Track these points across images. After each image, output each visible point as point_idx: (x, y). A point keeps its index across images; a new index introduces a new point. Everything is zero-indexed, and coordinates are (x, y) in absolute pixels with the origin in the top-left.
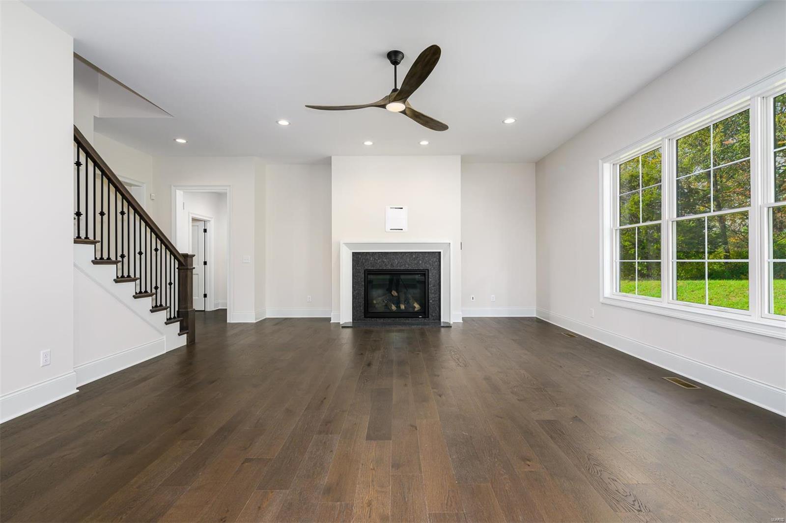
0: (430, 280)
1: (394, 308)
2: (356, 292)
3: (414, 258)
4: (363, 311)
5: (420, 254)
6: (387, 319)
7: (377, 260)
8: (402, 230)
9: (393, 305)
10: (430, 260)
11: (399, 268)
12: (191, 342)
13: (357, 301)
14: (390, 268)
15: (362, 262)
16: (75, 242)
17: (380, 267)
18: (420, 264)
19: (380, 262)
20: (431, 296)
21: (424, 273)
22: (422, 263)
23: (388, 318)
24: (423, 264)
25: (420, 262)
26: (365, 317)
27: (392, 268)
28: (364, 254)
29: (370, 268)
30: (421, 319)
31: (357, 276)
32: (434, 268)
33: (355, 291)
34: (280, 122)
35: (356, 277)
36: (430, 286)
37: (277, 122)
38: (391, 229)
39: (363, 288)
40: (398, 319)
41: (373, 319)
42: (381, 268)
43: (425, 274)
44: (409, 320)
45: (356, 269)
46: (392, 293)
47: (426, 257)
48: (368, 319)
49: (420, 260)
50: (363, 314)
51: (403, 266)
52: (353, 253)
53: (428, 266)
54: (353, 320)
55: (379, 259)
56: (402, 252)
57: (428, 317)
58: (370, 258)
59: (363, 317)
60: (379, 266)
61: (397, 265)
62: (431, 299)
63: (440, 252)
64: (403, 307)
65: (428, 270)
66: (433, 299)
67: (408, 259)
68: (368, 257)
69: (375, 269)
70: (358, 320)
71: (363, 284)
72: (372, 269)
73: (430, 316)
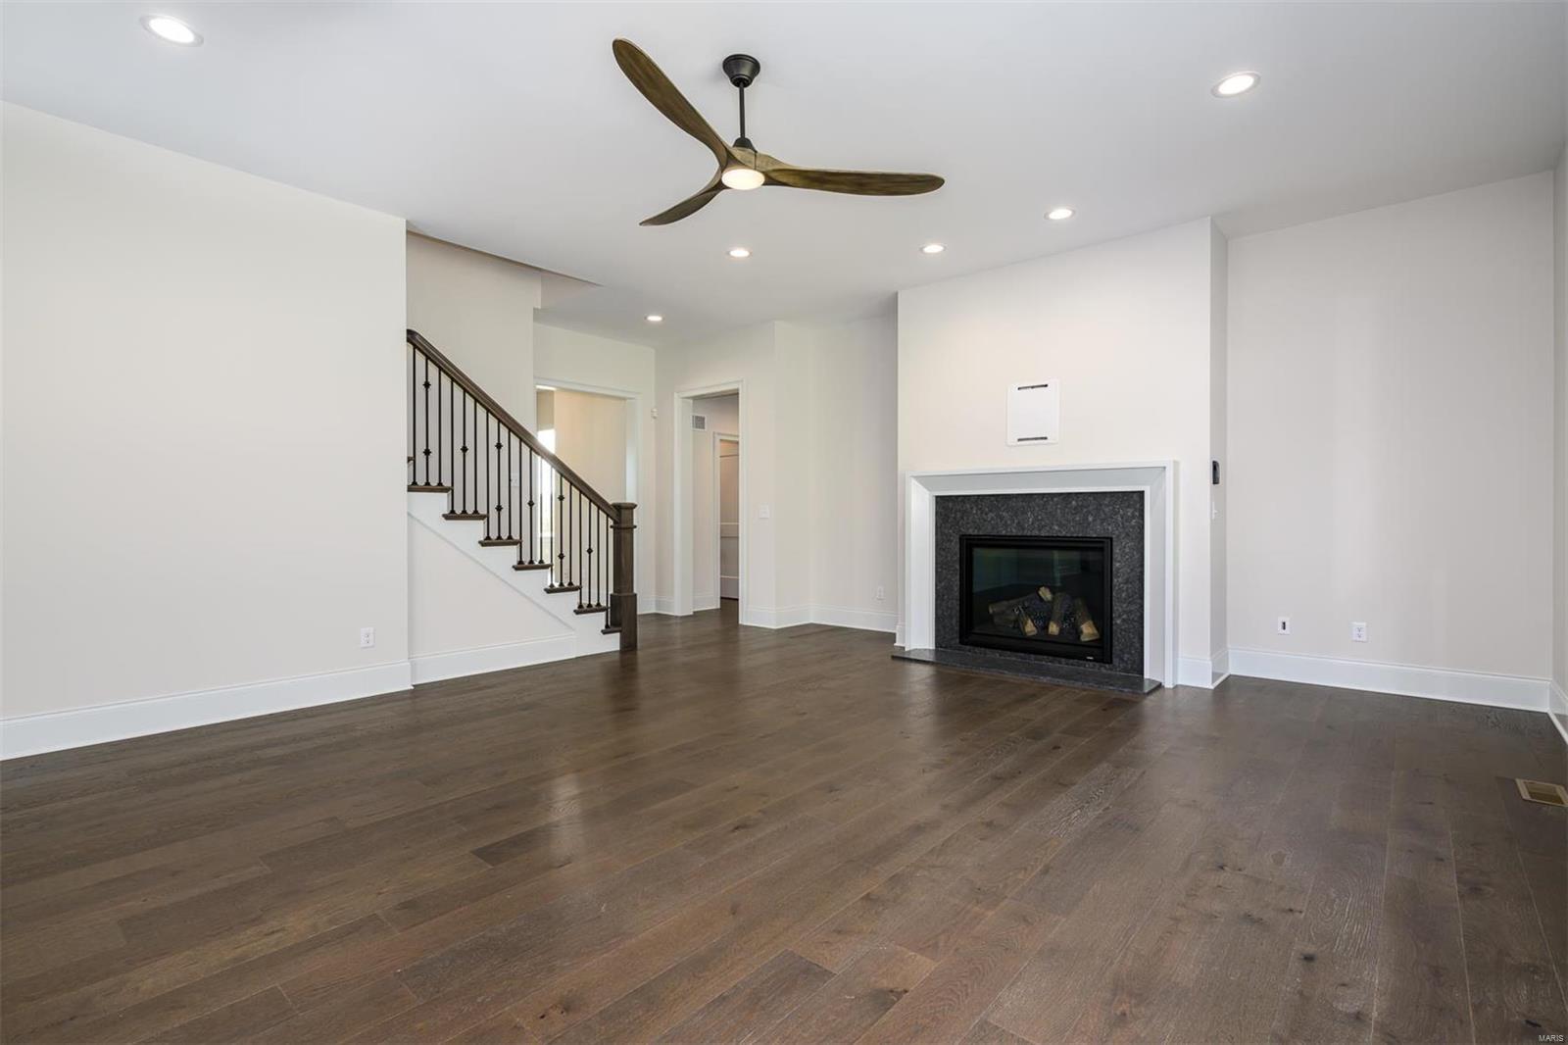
0: (1117, 565)
1: (1030, 628)
2: (943, 584)
3: (1075, 508)
4: (957, 628)
5: (1091, 498)
6: (1009, 653)
7: (986, 514)
8: (1046, 438)
9: (1030, 622)
10: (1117, 513)
11: (1036, 533)
12: (629, 646)
13: (944, 604)
14: (1015, 532)
15: (955, 518)
16: (410, 489)
17: (993, 528)
18: (1089, 524)
19: (992, 518)
20: (1118, 608)
21: (1101, 546)
22: (1094, 520)
23: (1010, 650)
24: (1098, 521)
25: (1090, 519)
26: (961, 642)
27: (1020, 534)
28: (960, 499)
29: (971, 532)
30: (1091, 664)
31: (944, 550)
32: (1128, 535)
33: (940, 582)
34: (733, 253)
35: (943, 553)
36: (1115, 580)
37: (728, 253)
38: (1019, 440)
39: (958, 577)
40: (1033, 656)
41: (977, 650)
42: (995, 533)
43: (1102, 549)
44: (1060, 663)
45: (943, 534)
46: (1040, 593)
47: (1107, 506)
48: (968, 647)
49: (1089, 512)
50: (956, 635)
51: (1048, 528)
52: (937, 497)
53: (1110, 529)
54: (936, 647)
55: (990, 511)
56: (1044, 495)
57: (1111, 662)
58: (972, 508)
59: (958, 641)
60: (989, 528)
61: (1031, 526)
62: (1120, 616)
63: (1143, 492)
64: (1054, 629)
65: (1111, 539)
66: (1125, 616)
67: (1059, 511)
68: (968, 506)
69: (981, 533)
70: (945, 647)
71: (958, 567)
72: (976, 533)
73: (1116, 661)
